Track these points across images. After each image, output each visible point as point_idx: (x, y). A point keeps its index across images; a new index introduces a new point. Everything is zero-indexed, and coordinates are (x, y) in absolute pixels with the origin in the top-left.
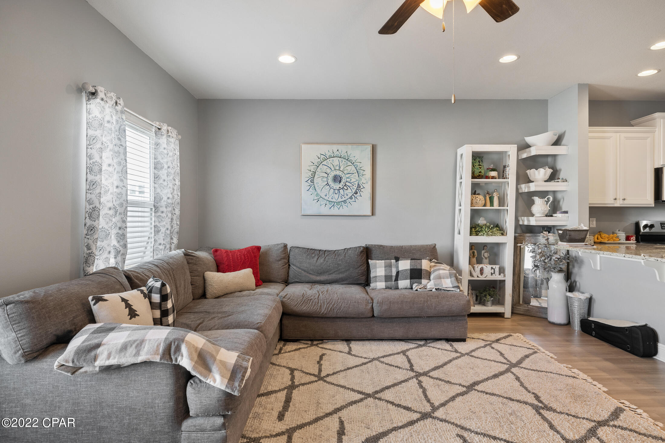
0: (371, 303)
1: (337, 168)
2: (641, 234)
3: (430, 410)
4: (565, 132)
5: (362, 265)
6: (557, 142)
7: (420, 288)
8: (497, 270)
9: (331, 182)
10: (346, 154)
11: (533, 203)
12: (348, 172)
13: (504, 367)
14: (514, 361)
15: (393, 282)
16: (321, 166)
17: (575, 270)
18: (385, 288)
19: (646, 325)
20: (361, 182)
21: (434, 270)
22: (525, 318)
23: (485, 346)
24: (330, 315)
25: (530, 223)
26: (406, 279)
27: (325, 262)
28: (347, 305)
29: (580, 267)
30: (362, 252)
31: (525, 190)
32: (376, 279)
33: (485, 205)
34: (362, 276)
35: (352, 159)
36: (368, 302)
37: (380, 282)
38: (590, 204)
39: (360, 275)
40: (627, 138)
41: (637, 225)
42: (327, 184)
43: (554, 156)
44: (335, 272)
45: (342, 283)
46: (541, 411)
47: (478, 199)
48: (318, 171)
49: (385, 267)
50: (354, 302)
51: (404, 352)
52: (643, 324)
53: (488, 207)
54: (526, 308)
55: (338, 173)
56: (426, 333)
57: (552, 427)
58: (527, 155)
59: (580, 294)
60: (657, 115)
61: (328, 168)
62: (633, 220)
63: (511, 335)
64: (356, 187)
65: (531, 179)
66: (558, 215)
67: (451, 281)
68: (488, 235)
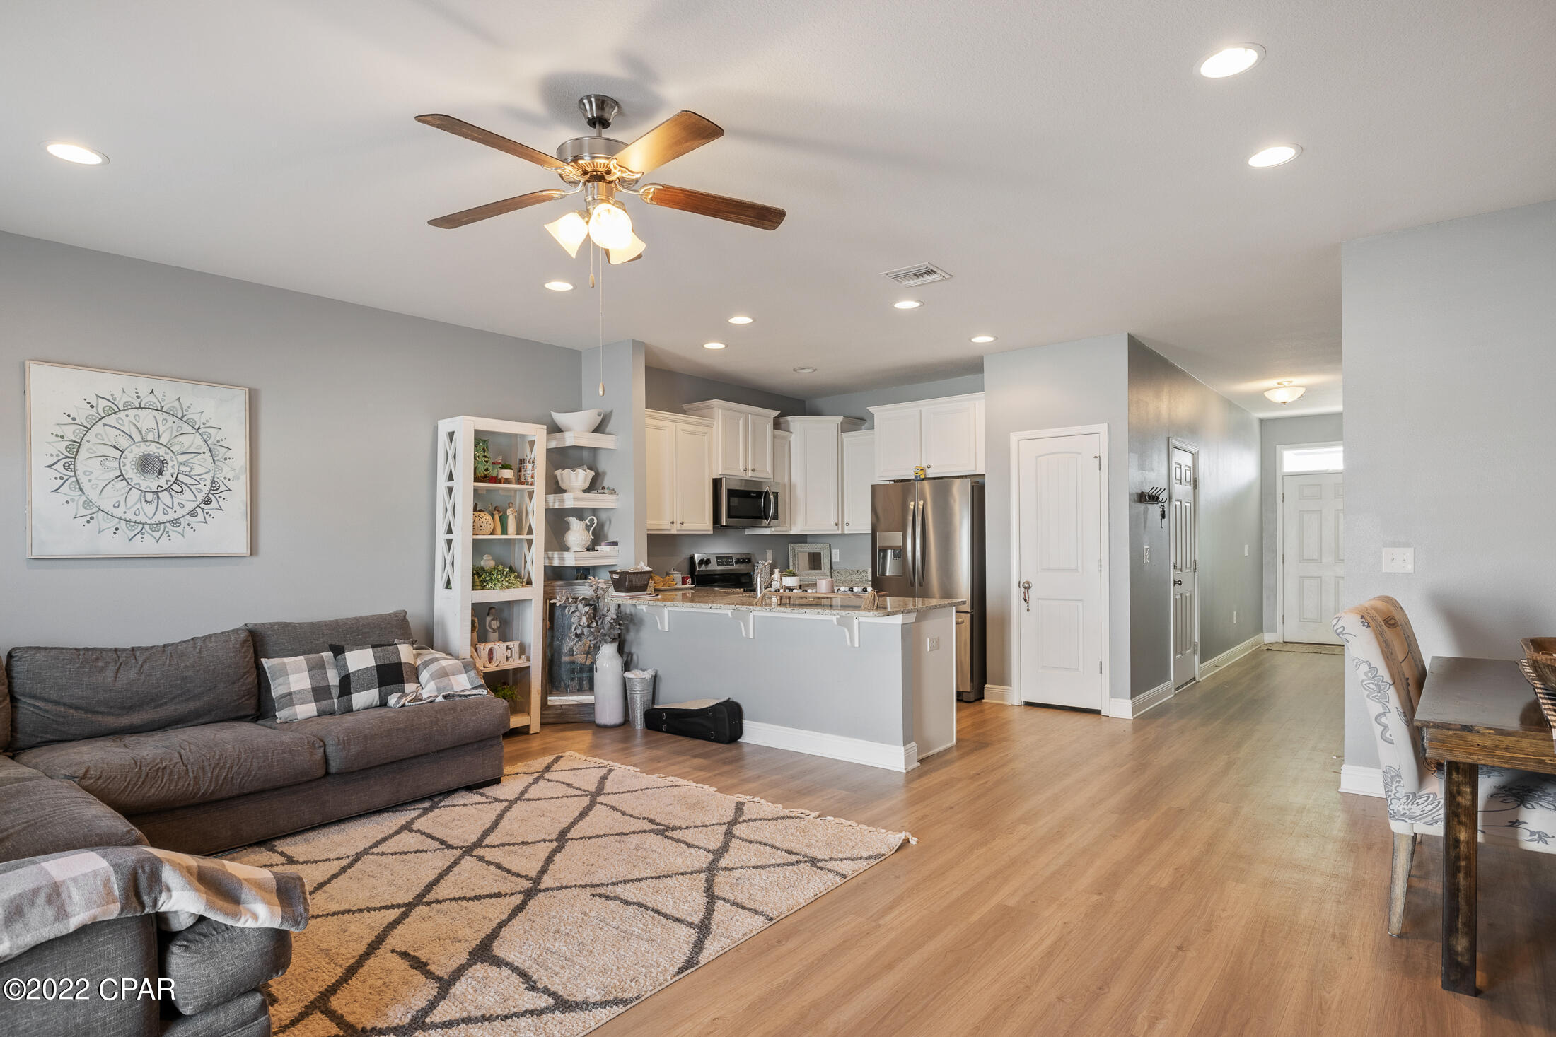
0: (321, 747)
1: (151, 436)
2: (696, 573)
3: (531, 885)
4: (611, 412)
5: (247, 672)
6: (599, 429)
7: (410, 701)
8: (516, 650)
9: (131, 472)
10: (176, 404)
11: (567, 528)
12: (183, 450)
13: (586, 801)
14: (593, 789)
15: (336, 701)
16: (98, 428)
17: (630, 637)
18: (316, 714)
19: (728, 701)
20: (221, 476)
21: (425, 662)
22: (561, 727)
23: (536, 781)
24: (224, 794)
25: (564, 563)
26: (369, 687)
27: (143, 677)
28: (264, 761)
29: (638, 631)
30: (245, 641)
31: (553, 505)
32: (292, 699)
33: (492, 533)
34: (247, 700)
35: (196, 417)
36: (315, 746)
37: (303, 704)
38: (648, 530)
39: (244, 696)
40: (685, 432)
41: (692, 559)
42: (121, 476)
43: (594, 450)
44: (175, 698)
45: (196, 722)
46: (667, 833)
47: (485, 522)
48: (88, 441)
49: (309, 671)
50: (281, 752)
51: (407, 827)
52: (726, 698)
53: (498, 536)
54: (559, 711)
55: (153, 449)
56: (433, 783)
57: (689, 845)
58: (557, 445)
59: (642, 672)
60: (715, 402)
61: (122, 434)
62: (686, 554)
63: (562, 757)
64: (208, 486)
65: (563, 486)
66: (604, 548)
67: (469, 678)
68: (502, 587)
